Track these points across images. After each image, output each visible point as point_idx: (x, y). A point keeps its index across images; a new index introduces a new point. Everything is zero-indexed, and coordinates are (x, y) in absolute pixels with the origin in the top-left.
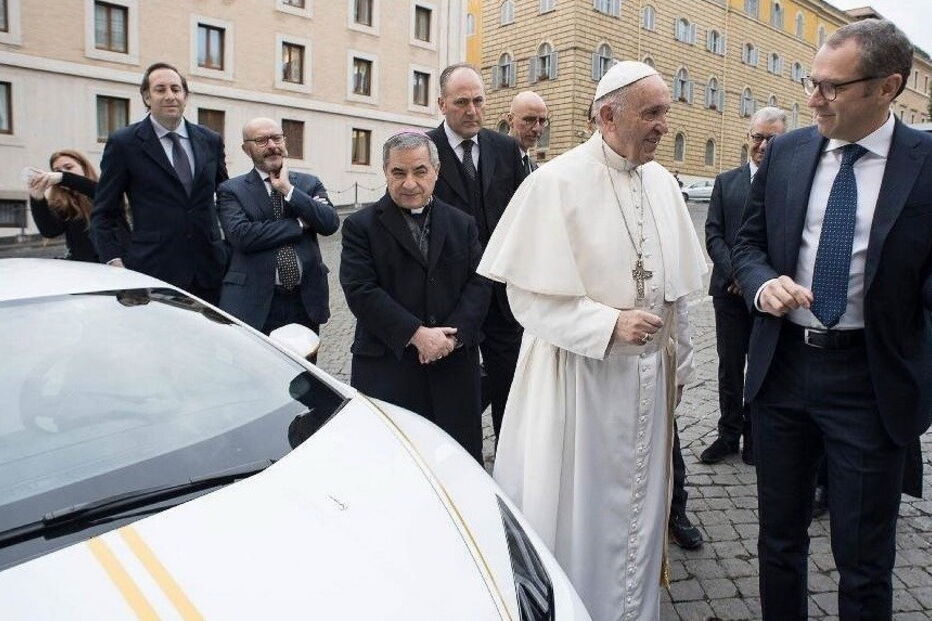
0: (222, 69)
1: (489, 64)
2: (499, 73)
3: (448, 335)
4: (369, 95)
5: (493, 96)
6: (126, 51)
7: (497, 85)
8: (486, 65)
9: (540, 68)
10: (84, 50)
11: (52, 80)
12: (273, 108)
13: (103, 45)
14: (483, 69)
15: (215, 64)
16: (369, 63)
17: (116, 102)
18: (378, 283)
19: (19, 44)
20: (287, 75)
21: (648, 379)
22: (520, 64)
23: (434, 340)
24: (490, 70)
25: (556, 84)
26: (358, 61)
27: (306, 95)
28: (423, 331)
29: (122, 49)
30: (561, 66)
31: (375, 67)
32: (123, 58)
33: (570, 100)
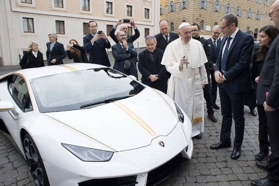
0: (89, 11)
1: (167, 5)
2: (170, 7)
3: (156, 76)
4: (132, 16)
5: (168, 15)
6: (63, 7)
7: (170, 11)
8: (166, 5)
9: (183, 6)
10: (51, 8)
11: (44, 17)
12: (104, 21)
13: (57, 6)
14: (165, 6)
15: (87, 9)
16: (131, 7)
17: (61, 22)
18: (144, 66)
19: (35, 7)
20: (107, 11)
21: (189, 83)
22: (177, 4)
23: (153, 77)
24: (167, 7)
25: (188, 10)
26: (128, 6)
27: (113, 17)
28: (151, 75)
29: (61, 6)
30: (189, 5)
31: (133, 8)
32: (62, 9)
33: (192, 15)
